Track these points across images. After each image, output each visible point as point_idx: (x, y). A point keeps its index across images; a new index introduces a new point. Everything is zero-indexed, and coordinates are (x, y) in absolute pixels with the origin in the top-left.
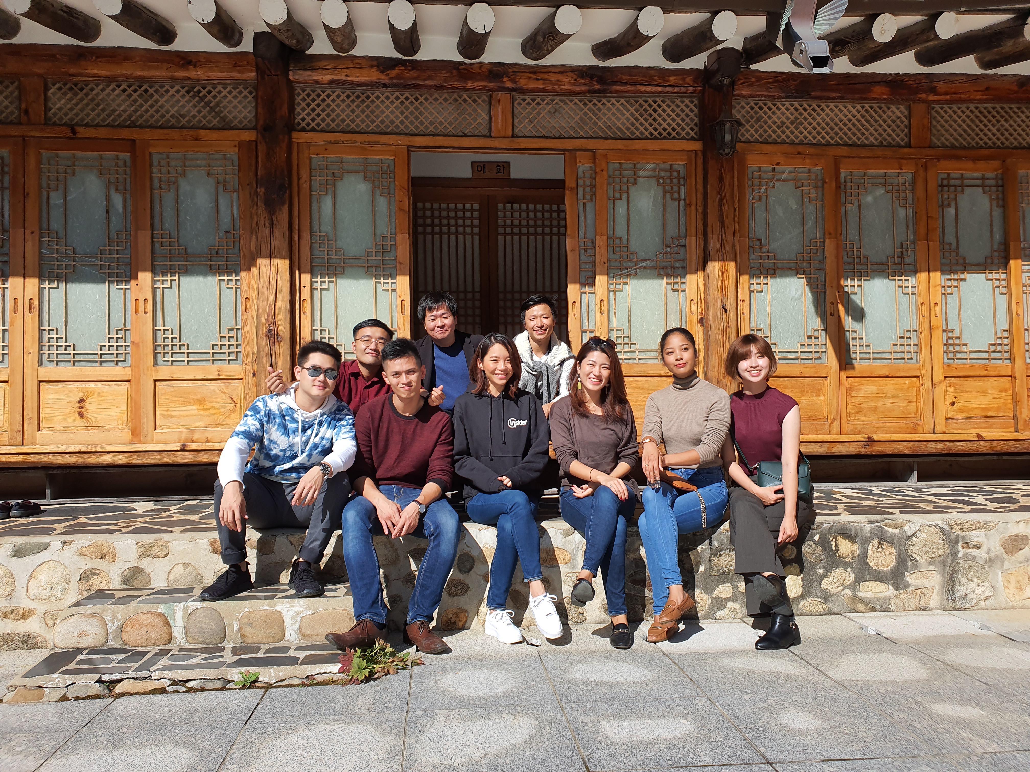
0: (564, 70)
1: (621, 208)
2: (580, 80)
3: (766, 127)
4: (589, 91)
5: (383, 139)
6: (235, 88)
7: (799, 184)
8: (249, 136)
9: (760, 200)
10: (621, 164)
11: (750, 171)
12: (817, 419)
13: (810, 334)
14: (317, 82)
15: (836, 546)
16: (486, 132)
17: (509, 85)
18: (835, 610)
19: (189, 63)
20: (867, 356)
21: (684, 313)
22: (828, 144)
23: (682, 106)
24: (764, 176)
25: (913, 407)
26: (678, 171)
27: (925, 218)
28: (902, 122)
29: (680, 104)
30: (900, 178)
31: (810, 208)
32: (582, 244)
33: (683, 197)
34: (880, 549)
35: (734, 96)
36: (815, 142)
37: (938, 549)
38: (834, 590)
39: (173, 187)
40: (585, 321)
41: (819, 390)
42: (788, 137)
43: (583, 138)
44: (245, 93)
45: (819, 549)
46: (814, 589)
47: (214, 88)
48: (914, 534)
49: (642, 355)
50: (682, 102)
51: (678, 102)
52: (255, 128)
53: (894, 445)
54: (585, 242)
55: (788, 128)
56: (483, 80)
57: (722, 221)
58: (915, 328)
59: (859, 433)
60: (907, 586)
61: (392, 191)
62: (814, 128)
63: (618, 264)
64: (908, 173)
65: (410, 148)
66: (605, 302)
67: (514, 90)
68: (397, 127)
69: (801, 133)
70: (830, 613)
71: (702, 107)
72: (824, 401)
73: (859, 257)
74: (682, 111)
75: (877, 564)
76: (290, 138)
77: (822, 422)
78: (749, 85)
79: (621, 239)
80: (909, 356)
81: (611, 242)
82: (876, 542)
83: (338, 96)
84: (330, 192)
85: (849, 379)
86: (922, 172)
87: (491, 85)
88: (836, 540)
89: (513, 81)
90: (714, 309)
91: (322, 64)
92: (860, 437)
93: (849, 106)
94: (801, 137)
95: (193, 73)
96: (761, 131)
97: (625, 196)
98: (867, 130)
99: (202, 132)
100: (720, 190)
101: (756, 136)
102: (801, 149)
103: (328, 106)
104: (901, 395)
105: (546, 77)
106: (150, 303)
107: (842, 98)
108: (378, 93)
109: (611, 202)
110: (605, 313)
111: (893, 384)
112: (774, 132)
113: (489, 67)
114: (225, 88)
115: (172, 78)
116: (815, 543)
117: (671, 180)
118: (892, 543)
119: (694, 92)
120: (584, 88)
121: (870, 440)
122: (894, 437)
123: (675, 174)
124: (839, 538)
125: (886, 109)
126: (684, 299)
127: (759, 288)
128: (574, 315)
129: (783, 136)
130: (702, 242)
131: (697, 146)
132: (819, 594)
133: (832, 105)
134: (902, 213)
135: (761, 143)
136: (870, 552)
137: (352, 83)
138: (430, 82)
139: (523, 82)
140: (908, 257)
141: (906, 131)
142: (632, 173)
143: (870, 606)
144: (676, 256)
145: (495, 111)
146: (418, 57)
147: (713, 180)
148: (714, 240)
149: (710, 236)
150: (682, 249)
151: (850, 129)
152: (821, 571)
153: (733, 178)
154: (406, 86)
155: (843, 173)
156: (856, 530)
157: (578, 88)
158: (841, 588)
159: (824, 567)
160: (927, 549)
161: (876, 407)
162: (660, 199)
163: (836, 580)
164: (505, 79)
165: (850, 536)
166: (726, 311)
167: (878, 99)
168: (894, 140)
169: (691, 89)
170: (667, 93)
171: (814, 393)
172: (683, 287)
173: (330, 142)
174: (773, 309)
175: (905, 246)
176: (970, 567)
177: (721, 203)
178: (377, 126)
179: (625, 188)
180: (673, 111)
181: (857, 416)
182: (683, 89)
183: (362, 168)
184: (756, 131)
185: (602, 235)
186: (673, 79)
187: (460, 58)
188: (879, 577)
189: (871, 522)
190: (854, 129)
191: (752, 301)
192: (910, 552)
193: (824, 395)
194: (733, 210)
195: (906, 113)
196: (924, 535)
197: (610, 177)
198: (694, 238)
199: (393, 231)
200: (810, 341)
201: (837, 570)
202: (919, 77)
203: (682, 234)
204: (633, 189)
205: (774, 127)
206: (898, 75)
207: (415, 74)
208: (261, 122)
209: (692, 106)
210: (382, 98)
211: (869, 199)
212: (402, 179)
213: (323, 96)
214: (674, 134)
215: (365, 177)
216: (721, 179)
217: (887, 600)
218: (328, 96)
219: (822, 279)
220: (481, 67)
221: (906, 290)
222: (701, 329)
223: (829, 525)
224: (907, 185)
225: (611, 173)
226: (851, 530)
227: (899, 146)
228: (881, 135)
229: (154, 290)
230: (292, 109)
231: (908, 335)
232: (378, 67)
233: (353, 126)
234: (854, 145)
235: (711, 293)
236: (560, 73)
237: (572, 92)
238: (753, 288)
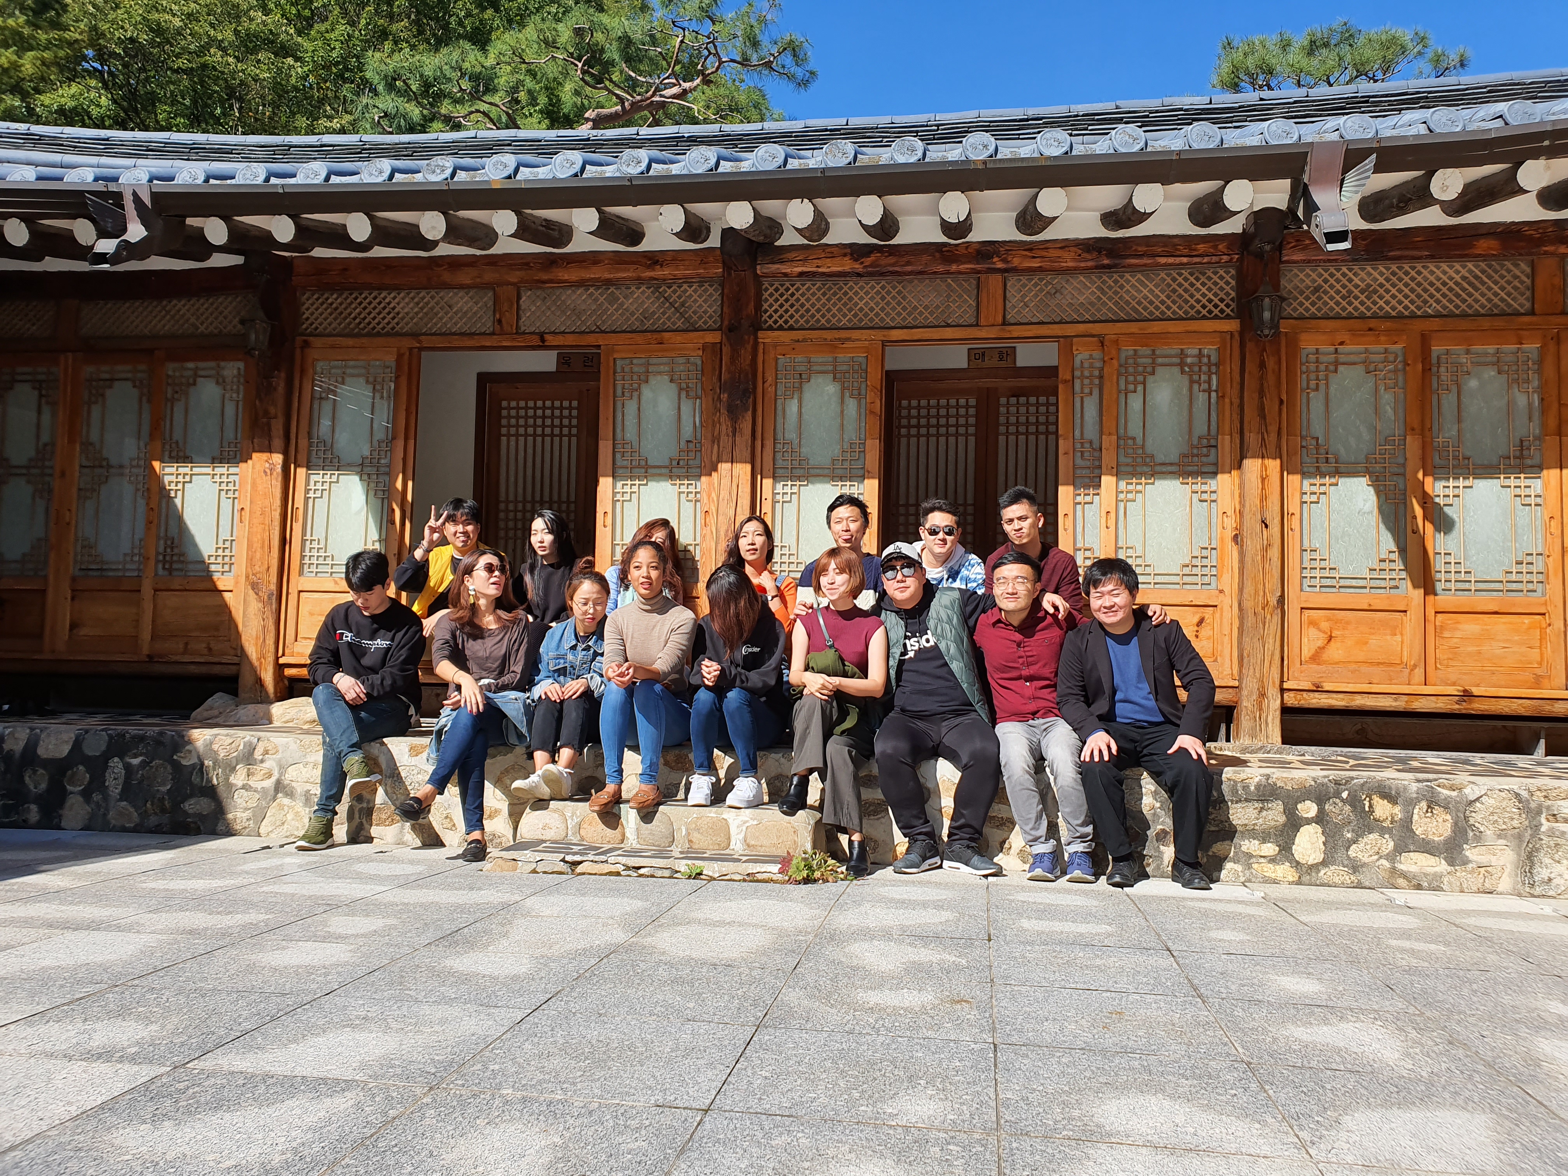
0: (1066, 244)
1: (1135, 402)
2: (1085, 255)
3: (1326, 298)
4: (1096, 267)
5: (856, 334)
6: (700, 286)
7: (1372, 368)
8: (713, 337)
9: (1317, 389)
10: (1135, 351)
11: (1304, 353)
12: (1391, 664)
13: (1383, 557)
14: (786, 275)
15: (1371, 806)
16: (973, 320)
17: (1000, 265)
18: (1367, 884)
19: (656, 262)
20: (1466, 586)
21: (1214, 529)
22: (1413, 316)
23: (1215, 278)
24: (1323, 358)
25: (1535, 654)
26: (1209, 357)
27: (1555, 405)
28: (1522, 282)
29: (1212, 275)
30: (1519, 354)
31: (1387, 398)
32: (1078, 446)
33: (1214, 388)
34: (1429, 814)
35: (1281, 262)
36: (1394, 314)
37: (1512, 819)
38: (1366, 860)
39: (635, 394)
40: (1079, 537)
41: (1396, 627)
42: (1356, 309)
43: (1090, 322)
44: (711, 290)
45: (1347, 808)
46: (1340, 855)
47: (680, 287)
48: (1477, 799)
49: (1159, 579)
50: (1215, 273)
51: (1209, 273)
52: (720, 329)
53: (1503, 702)
54: (1082, 444)
55: (1356, 298)
56: (969, 262)
57: (1262, 415)
58: (1540, 550)
59: (1454, 684)
60: (1466, 862)
61: (863, 392)
62: (1394, 297)
63: (1130, 469)
64: (1532, 347)
65: (884, 344)
66: (1113, 515)
67: (1006, 270)
68: (871, 320)
69: (1375, 303)
70: (1359, 886)
71: (1241, 278)
72: (1402, 642)
73: (1456, 458)
74: (1216, 284)
75: (1426, 832)
76: (756, 338)
77: (1399, 668)
78: (1303, 249)
79: (1134, 439)
80: (1530, 586)
81: (1122, 442)
82: (1424, 804)
83: (808, 289)
84: (796, 396)
85: (1439, 615)
86: (1552, 346)
87: (978, 267)
88: (1371, 799)
89: (1005, 261)
90: (1252, 523)
91: (791, 255)
92: (1451, 690)
93: (1444, 266)
94: (1375, 308)
95: (658, 273)
96: (1320, 304)
97: (1140, 388)
98: (1470, 295)
99: (667, 335)
100: (1261, 378)
101: (1313, 309)
102: (1373, 323)
103: (798, 300)
104: (1516, 638)
105: (1044, 254)
106: (610, 515)
107: (1432, 257)
108: (851, 283)
109: (1122, 396)
110: (1113, 528)
111: (1505, 623)
112: (1338, 304)
113: (977, 246)
114: (690, 287)
115: (639, 278)
116: (1342, 800)
117: (1200, 367)
118: (1446, 808)
119: (1231, 260)
120: (1090, 264)
121: (1467, 695)
122: (1503, 692)
123: (1205, 360)
124: (1374, 797)
125: (1498, 268)
126: (1214, 511)
127: (1314, 498)
128: (1065, 530)
129: (1350, 309)
130: (1238, 441)
131: (1233, 325)
132: (1346, 862)
133: (1419, 266)
134: (1521, 400)
135: (1319, 318)
136: (1415, 817)
137: (823, 274)
138: (909, 268)
139: (1016, 262)
140: (1530, 457)
141: (1528, 293)
142: (1150, 361)
143: (1414, 882)
144: (1204, 459)
145: (984, 296)
146: (899, 240)
147: (1250, 366)
148: (1252, 439)
149: (1247, 434)
150: (1213, 450)
151: (1444, 295)
152: (1349, 835)
153: (1279, 362)
154: (882, 274)
155: (1437, 349)
156: (1397, 789)
157: (1083, 265)
158: (1376, 857)
159: (1353, 831)
160: (1496, 818)
161: (1479, 652)
162: (1185, 391)
163: (1368, 847)
164: (995, 259)
165: (1391, 797)
166: (1266, 526)
167: (1484, 256)
168: (1509, 305)
169: (1225, 258)
170: (1195, 263)
171: (1388, 632)
172: (1214, 497)
173: (798, 341)
174: (1332, 524)
175: (1525, 444)
176: (1557, 845)
177: (1261, 393)
178: (850, 321)
179: (1140, 378)
180: (1204, 284)
181: (1451, 663)
182: (1214, 259)
183: (831, 368)
184: (1313, 304)
185: (1110, 434)
186: (1202, 248)
187: (944, 239)
188: (1427, 847)
189: (1418, 781)
190: (1450, 295)
191: (1305, 515)
192: (1472, 821)
193: (1402, 634)
194: (1277, 402)
195: (1528, 270)
196: (1492, 801)
197: (1121, 366)
198: (1228, 438)
199: (862, 436)
200: (1383, 565)
201: (1371, 836)
202: (1542, 225)
203: (1213, 431)
204: (1150, 379)
205: (1338, 298)
206: (1513, 223)
207: (892, 260)
208: (726, 323)
209: (1228, 278)
210: (856, 288)
211: (1473, 383)
212: (876, 377)
213: (792, 290)
214: (1204, 312)
215: (835, 378)
216: (1262, 365)
217: (1439, 877)
218: (797, 290)
219: (1401, 486)
220: (967, 248)
221: (1527, 501)
222: (1235, 547)
223: (1362, 781)
224: (1530, 363)
225: (1123, 361)
226: (1390, 788)
227: (1519, 314)
228: (1489, 300)
229: (614, 502)
230: (758, 307)
231: (1529, 559)
232: (851, 254)
233: (823, 321)
234: (1451, 315)
235: (1247, 505)
236: (1061, 248)
237: (1075, 268)
238: (1306, 498)
